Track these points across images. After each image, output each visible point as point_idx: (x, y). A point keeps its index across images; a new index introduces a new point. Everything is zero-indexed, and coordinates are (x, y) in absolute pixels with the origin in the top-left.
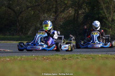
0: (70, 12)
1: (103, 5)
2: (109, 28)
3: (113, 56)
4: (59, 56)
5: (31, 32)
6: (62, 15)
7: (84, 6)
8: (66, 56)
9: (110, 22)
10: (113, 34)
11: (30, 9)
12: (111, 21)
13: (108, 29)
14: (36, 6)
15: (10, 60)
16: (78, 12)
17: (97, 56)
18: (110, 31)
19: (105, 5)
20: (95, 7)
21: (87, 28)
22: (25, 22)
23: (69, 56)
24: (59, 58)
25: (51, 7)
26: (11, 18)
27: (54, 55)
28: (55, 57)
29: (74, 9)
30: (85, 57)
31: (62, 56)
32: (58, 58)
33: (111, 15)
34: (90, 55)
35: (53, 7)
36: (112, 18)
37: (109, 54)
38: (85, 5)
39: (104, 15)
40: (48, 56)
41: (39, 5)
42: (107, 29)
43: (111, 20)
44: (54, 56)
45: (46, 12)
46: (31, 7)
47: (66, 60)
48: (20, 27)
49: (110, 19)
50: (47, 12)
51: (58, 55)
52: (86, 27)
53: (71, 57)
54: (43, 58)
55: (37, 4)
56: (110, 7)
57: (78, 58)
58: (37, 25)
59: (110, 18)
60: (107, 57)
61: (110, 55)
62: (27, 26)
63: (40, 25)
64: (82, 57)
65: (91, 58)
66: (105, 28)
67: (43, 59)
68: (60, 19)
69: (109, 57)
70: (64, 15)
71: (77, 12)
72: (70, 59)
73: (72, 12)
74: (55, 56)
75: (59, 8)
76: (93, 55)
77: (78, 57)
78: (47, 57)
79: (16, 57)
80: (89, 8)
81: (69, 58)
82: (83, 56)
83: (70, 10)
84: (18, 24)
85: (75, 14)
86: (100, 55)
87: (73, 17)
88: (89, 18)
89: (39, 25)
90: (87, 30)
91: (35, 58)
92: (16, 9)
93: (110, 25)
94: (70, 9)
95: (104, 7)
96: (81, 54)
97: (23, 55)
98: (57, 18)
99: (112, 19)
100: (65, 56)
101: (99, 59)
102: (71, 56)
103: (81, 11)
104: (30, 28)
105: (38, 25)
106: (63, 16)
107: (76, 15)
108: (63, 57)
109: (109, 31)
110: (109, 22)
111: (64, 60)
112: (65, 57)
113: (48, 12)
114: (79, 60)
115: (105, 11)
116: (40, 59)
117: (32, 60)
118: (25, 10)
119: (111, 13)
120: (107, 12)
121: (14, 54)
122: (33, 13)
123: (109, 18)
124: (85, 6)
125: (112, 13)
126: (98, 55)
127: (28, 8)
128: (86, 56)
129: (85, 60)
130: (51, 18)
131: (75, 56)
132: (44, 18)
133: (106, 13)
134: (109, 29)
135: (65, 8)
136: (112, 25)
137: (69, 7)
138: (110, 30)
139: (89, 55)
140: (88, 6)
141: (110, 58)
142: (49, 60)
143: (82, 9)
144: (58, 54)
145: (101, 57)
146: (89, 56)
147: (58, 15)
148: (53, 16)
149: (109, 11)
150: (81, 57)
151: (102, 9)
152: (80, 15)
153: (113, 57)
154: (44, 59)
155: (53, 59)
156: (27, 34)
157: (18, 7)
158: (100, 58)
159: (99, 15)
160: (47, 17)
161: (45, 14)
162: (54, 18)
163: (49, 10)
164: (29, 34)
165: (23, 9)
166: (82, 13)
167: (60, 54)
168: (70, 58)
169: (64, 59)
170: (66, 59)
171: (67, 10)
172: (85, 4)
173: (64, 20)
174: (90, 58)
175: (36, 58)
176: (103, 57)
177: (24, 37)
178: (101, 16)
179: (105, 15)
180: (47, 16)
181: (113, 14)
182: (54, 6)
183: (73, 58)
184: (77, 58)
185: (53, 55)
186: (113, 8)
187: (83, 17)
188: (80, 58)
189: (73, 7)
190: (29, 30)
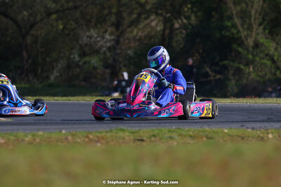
0: (153, 24)
1: (233, 8)
2: (247, 65)
3: (258, 132)
4: (127, 134)
5: (58, 74)
6: (132, 32)
7: (186, 9)
8: (144, 132)
9: (250, 49)
10: (258, 78)
11: (54, 16)
12: (253, 48)
13: (245, 66)
14: (68, 9)
15: (5, 143)
16: (173, 25)
17: (217, 132)
18: (249, 72)
19: (238, 8)
20: (214, 13)
21: (193, 63)
22: (43, 50)
23: (152, 134)
24: (127, 138)
25: (106, 12)
26: (8, 39)
27: (115, 131)
28: (118, 135)
29: (161, 18)
30: (190, 136)
31: (133, 133)
32: (124, 139)
33: (252, 31)
34: (203, 132)
35: (110, 13)
36: (255, 38)
37: (247, 128)
38: (188, 8)
39: (235, 32)
40: (100, 133)
41: (76, 7)
42: (242, 67)
43: (251, 44)
44: (113, 134)
45: (93, 24)
46: (57, 12)
47: (144, 144)
48: (30, 61)
49: (250, 42)
50: (96, 25)
51: (124, 130)
52: (191, 61)
53: (154, 136)
54: (87, 137)
55: (71, 4)
56: (250, 13)
57: (174, 138)
58: (72, 56)
59: (249, 40)
60: (243, 136)
61: (250, 130)
62: (48, 59)
63: (80, 56)
64: (182, 135)
65: (204, 139)
66: (239, 63)
67: (87, 140)
68: (127, 41)
69: (249, 137)
70: (137, 33)
71: (168, 25)
72: (153, 142)
73: (157, 25)
74: (117, 133)
75: (125, 15)
76: (209, 129)
77: (173, 136)
78: (98, 134)
79: (21, 134)
80: (199, 14)
81: (150, 138)
82: (184, 133)
83: (152, 21)
84: (25, 54)
86: (226, 131)
87: (160, 37)
88: (198, 40)
89: (76, 56)
90: (195, 70)
91: (67, 139)
92: (19, 17)
93: (250, 57)
94: (152, 17)
95: (234, 13)
96: (179, 129)
97: (38, 130)
98: (122, 40)
99: (254, 42)
100: (141, 133)
101: (224, 141)
102: (156, 132)
103: (180, 21)
104: (54, 64)
105: (74, 58)
106: (135, 33)
107: (167, 32)
108: (136, 134)
109: (247, 70)
110: (248, 50)
111: (139, 143)
112: (141, 136)
113: (99, 26)
114: (176, 144)
116: (79, 140)
117: (60, 144)
118: (42, 20)
119: (253, 28)
120: (242, 25)
121: (15, 127)
122: (61, 27)
123: (247, 39)
124: (190, 11)
125: (255, 27)
126: (222, 132)
127: (49, 14)
128: (191, 133)
129: (189, 143)
130: (105, 40)
131: (165, 134)
132: (88, 39)
133: (240, 28)
134: (247, 67)
135: (139, 15)
136: (253, 56)
138: (251, 69)
139: (200, 131)
140: (195, 9)
141: (250, 139)
142: (102, 144)
143: (183, 18)
144: (124, 128)
145: (229, 135)
146: (201, 134)
147: (122, 33)
148: (110, 35)
149: (248, 21)
150: (179, 135)
151: (230, 18)
152: (177, 32)
153: (259, 136)
154: (91, 140)
155: (112, 140)
156: (48, 78)
157: (25, 13)
158: (225, 139)
159: (223, 33)
160: (96, 38)
161: (92, 30)
162: (114, 40)
163: (100, 21)
164: (52, 78)
165: (39, 17)
166: (181, 27)
167: (129, 129)
168: (153, 139)
169: (139, 140)
170: (142, 140)
171: (146, 18)
172: (189, 6)
173: (137, 43)
174: (202, 138)
175: (70, 138)
176: (233, 136)
177: (40, 86)
178: (228, 33)
179: (238, 32)
180: (96, 36)
181: (257, 29)
182: (114, 11)
183: (161, 139)
184: (171, 137)
185: (111, 131)
186: (257, 16)
187: (184, 36)
188: (176, 137)
189: (160, 12)
190: (53, 69)
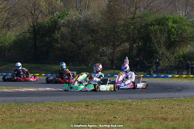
85: (130, 47)
115: (156, 45)
137: (125, 41)
